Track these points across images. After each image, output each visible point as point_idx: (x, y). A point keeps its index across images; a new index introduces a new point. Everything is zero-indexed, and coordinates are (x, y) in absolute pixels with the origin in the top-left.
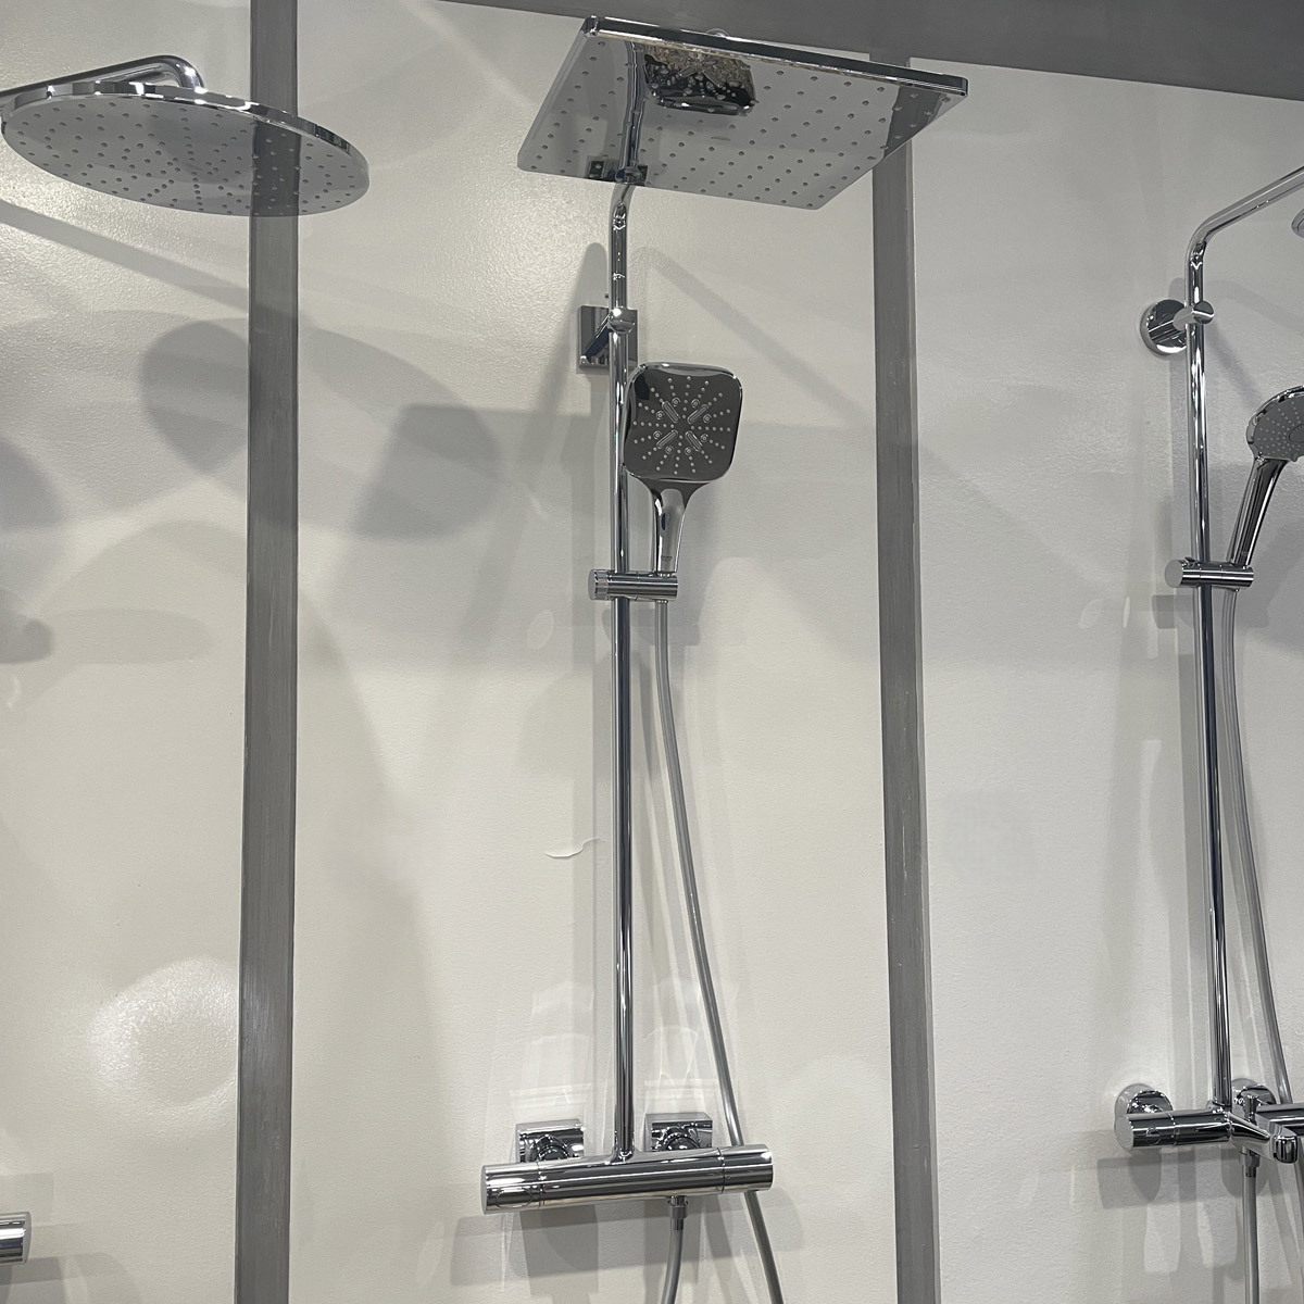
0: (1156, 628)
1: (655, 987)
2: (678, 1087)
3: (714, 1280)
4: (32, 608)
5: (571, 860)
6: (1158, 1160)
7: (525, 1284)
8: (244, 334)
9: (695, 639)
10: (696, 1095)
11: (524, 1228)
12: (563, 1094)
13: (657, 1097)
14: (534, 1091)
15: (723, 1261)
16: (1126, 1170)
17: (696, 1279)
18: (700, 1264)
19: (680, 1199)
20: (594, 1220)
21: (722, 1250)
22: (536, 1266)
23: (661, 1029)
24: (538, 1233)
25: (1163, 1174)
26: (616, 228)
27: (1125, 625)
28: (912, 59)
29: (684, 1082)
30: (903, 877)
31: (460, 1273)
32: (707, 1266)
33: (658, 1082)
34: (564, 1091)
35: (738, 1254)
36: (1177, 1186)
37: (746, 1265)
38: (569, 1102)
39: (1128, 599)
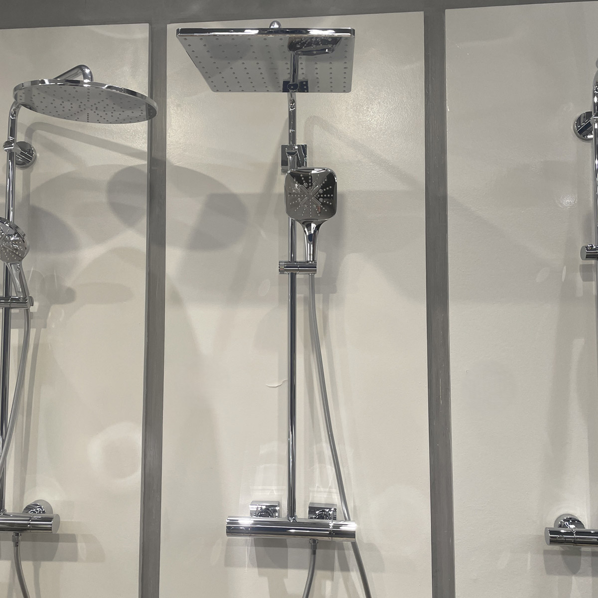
0: (582, 281)
1: (315, 447)
2: (325, 492)
3: (341, 581)
4: (69, 283)
5: (277, 388)
6: (579, 554)
7: (256, 570)
8: (146, 170)
9: (334, 291)
10: (333, 497)
11: (255, 546)
12: (273, 490)
13: (315, 496)
14: (260, 487)
15: (345, 573)
16: (560, 557)
17: (332, 580)
18: (335, 573)
19: (314, 541)
20: (286, 546)
21: (345, 568)
22: (261, 563)
23: (317, 465)
24: (262, 549)
25: (582, 561)
26: (291, 110)
27: (563, 280)
28: (446, 10)
29: (327, 490)
30: (440, 403)
31: (229, 561)
32: (338, 574)
33: (316, 489)
34: (273, 489)
35: (353, 571)
36: (590, 568)
37: (355, 576)
38: (275, 493)
39: (565, 267)
